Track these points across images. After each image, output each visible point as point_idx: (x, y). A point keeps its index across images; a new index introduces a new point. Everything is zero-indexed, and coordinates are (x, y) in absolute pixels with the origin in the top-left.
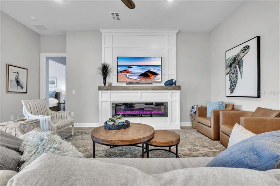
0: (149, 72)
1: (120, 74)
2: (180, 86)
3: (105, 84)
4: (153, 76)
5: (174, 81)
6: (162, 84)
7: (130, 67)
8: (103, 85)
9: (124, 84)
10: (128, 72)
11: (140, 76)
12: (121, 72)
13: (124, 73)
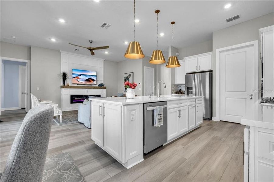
0: (90, 79)
1: (74, 79)
2: (106, 87)
3: (64, 84)
4: (92, 81)
5: (103, 84)
6: (97, 86)
7: (80, 75)
8: (63, 85)
9: (76, 85)
10: (78, 78)
11: (85, 81)
12: (74, 78)
13: (76, 79)
